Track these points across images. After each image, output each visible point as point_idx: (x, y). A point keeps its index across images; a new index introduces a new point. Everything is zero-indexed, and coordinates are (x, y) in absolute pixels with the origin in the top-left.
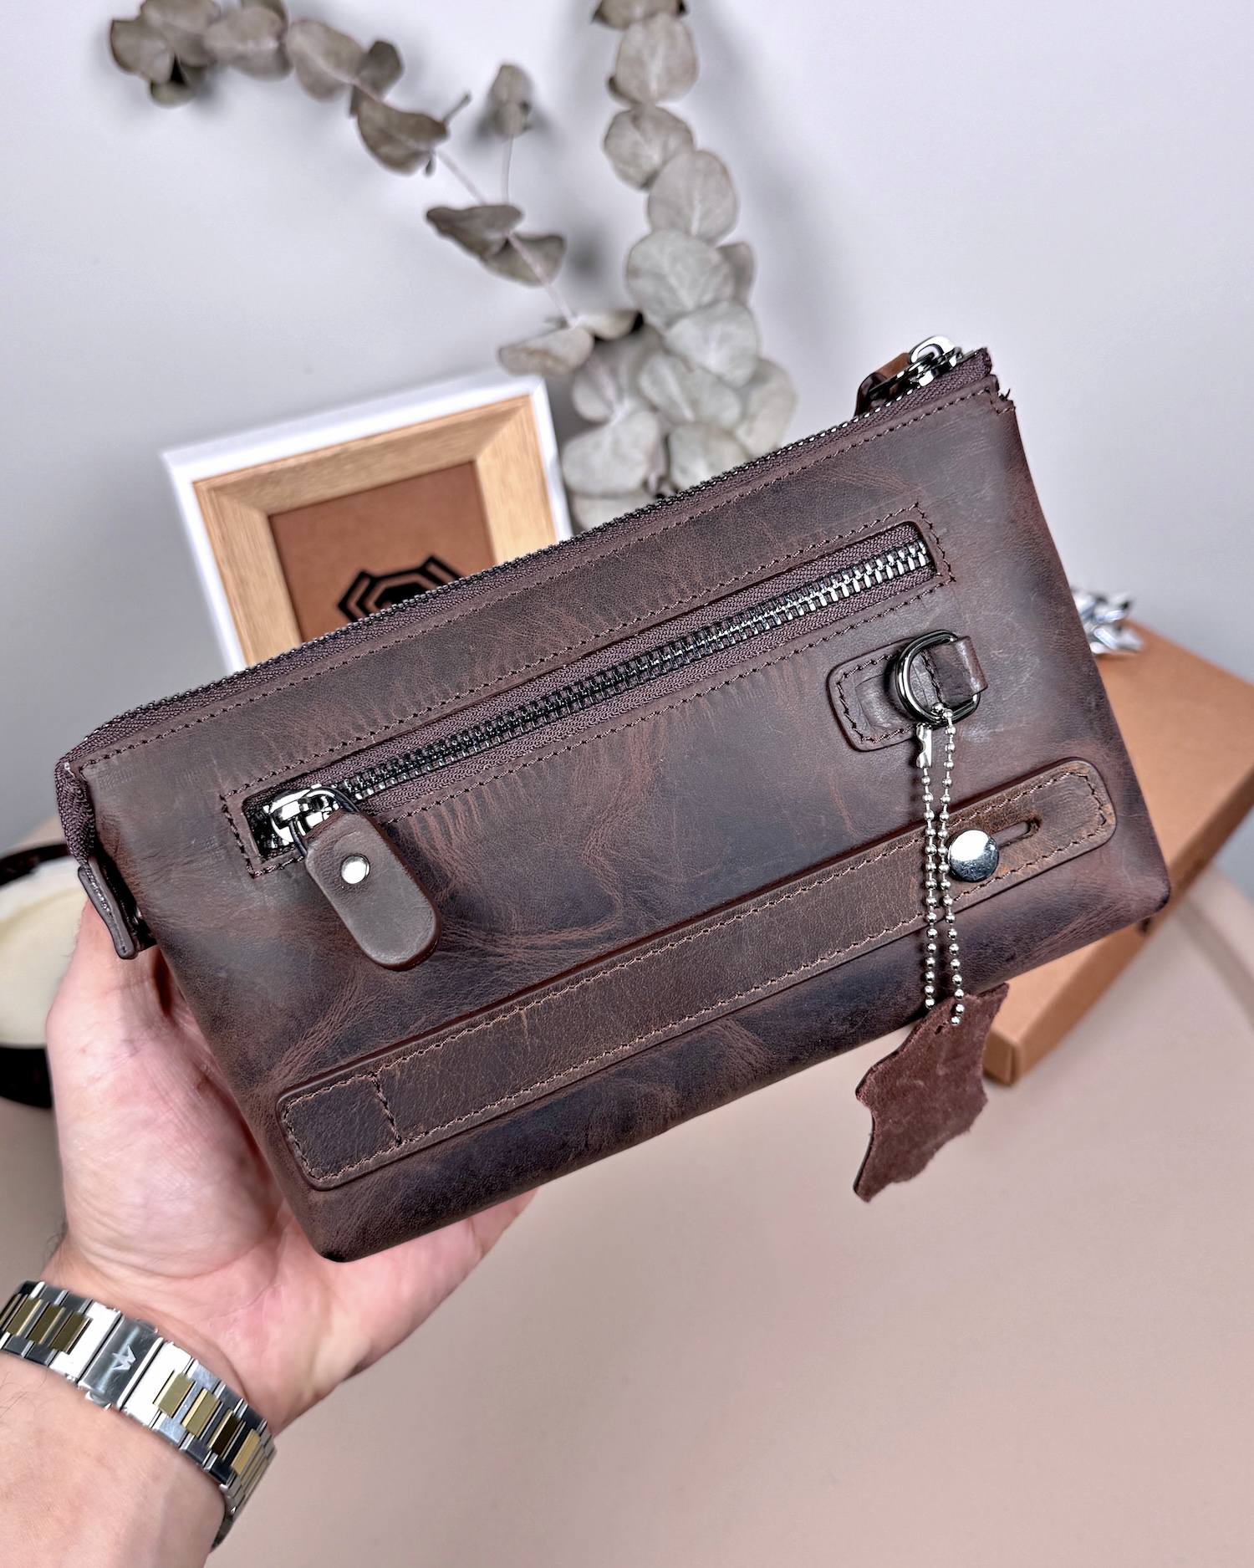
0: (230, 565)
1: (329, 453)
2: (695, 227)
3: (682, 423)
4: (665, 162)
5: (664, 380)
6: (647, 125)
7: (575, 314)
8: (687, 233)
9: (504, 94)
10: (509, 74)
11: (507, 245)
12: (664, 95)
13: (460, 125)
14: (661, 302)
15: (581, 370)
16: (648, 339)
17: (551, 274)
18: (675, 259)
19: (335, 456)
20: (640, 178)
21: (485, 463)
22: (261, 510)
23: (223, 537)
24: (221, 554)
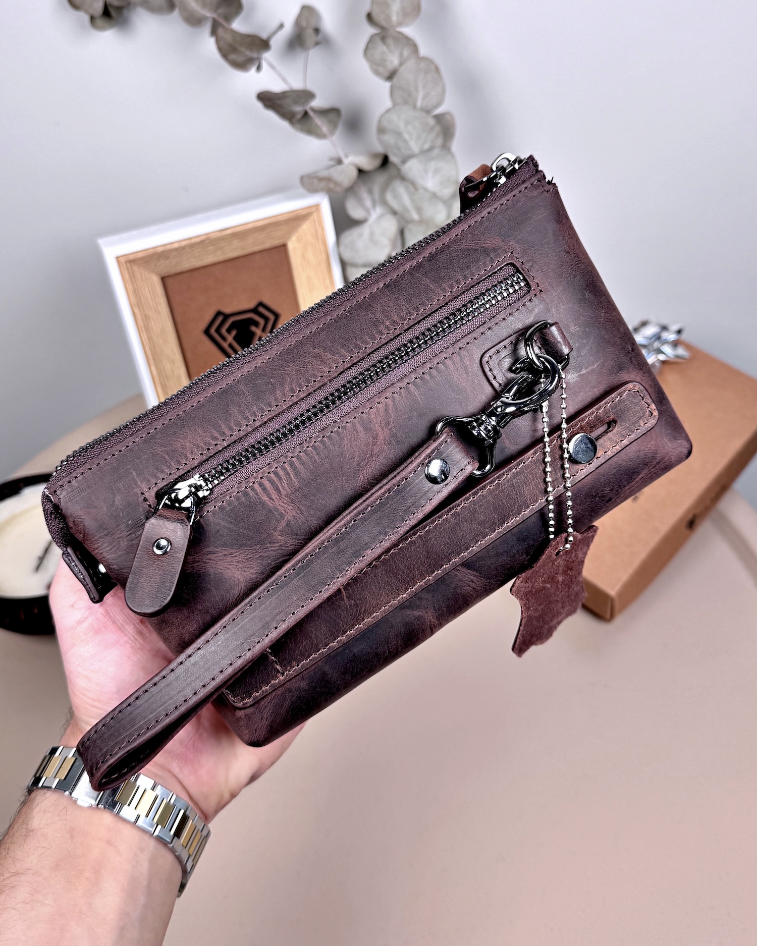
0: (139, 308)
1: (198, 240)
2: (419, 104)
3: (412, 221)
4: (401, 64)
5: (400, 196)
6: (390, 41)
7: (347, 156)
8: (415, 107)
9: (304, 24)
10: (307, 11)
11: (306, 114)
12: (400, 24)
13: (277, 42)
14: (399, 149)
15: (351, 190)
16: (391, 171)
17: (332, 132)
18: (407, 123)
19: (202, 242)
20: (387, 74)
21: (293, 245)
22: (157, 274)
23: (134, 290)
24: (133, 300)
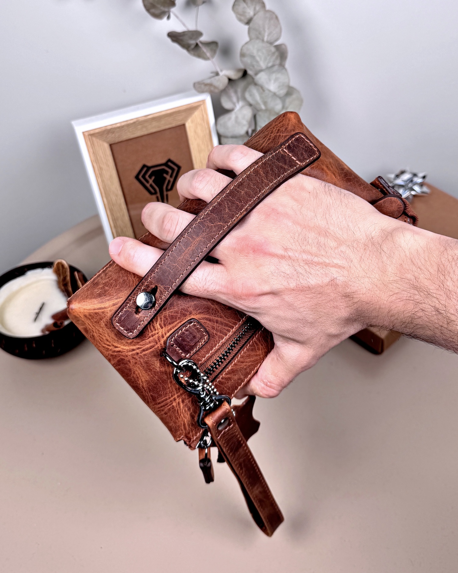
0: (96, 163)
1: (132, 122)
2: (266, 39)
3: (261, 110)
4: (255, 15)
5: (254, 95)
6: (248, 1)
7: (221, 71)
8: (263, 40)
11: (197, 45)
14: (253, 66)
15: (224, 91)
16: (248, 79)
17: (213, 56)
18: (258, 50)
19: (134, 123)
20: (246, 21)
21: (189, 125)
22: (107, 142)
23: (94, 153)
24: (93, 158)
